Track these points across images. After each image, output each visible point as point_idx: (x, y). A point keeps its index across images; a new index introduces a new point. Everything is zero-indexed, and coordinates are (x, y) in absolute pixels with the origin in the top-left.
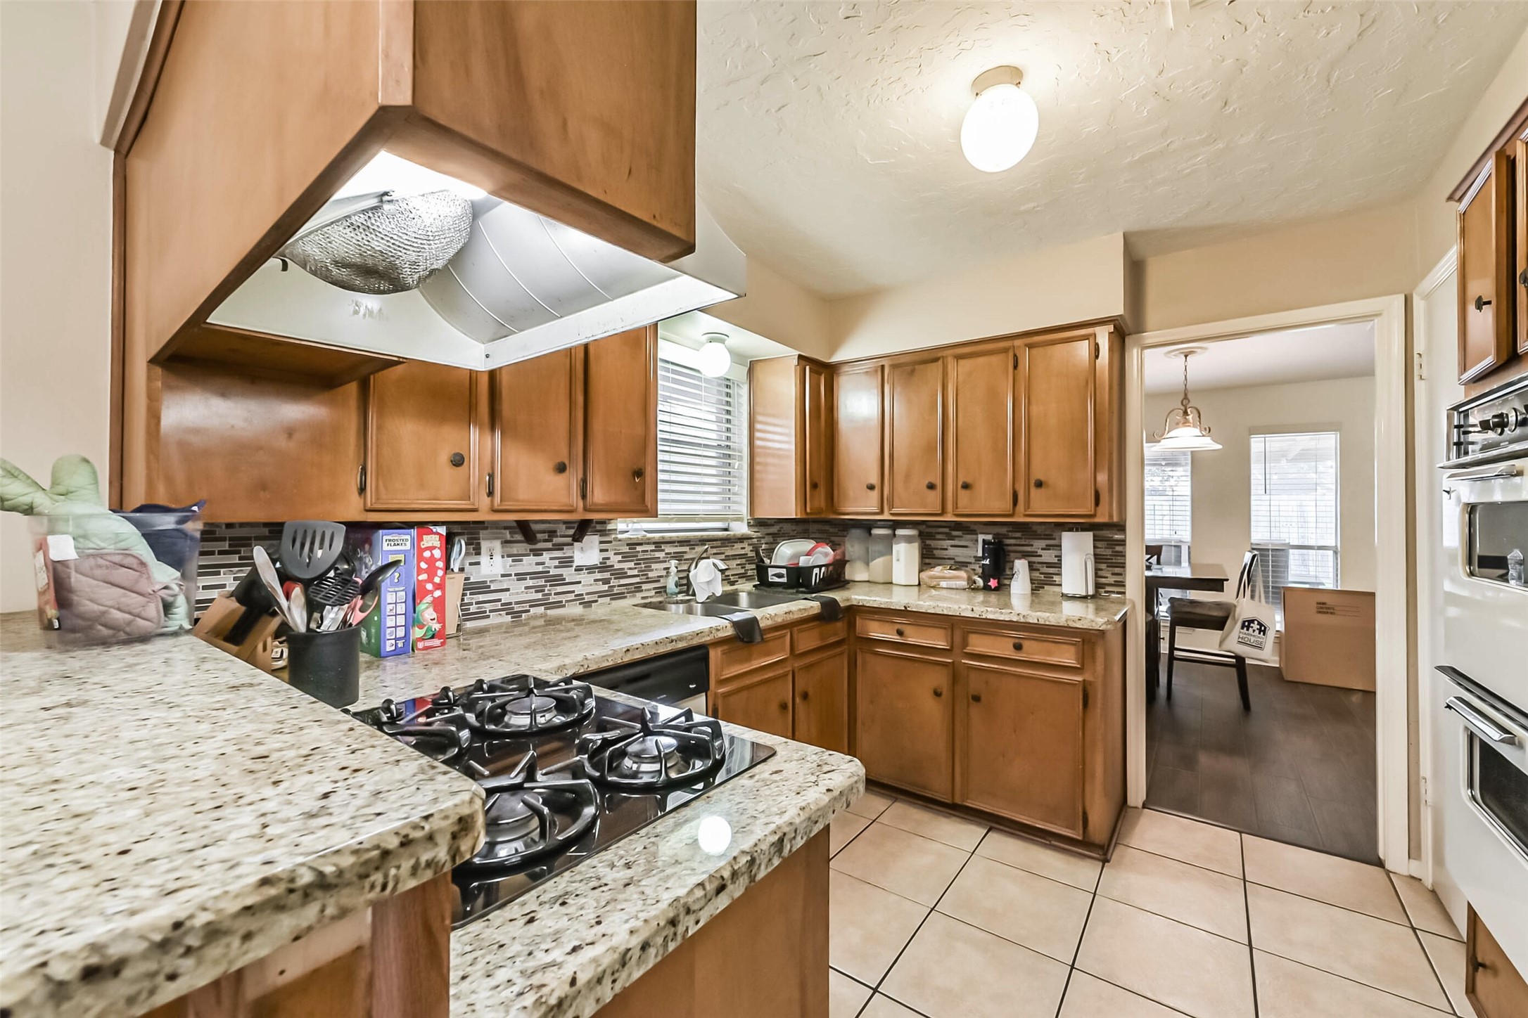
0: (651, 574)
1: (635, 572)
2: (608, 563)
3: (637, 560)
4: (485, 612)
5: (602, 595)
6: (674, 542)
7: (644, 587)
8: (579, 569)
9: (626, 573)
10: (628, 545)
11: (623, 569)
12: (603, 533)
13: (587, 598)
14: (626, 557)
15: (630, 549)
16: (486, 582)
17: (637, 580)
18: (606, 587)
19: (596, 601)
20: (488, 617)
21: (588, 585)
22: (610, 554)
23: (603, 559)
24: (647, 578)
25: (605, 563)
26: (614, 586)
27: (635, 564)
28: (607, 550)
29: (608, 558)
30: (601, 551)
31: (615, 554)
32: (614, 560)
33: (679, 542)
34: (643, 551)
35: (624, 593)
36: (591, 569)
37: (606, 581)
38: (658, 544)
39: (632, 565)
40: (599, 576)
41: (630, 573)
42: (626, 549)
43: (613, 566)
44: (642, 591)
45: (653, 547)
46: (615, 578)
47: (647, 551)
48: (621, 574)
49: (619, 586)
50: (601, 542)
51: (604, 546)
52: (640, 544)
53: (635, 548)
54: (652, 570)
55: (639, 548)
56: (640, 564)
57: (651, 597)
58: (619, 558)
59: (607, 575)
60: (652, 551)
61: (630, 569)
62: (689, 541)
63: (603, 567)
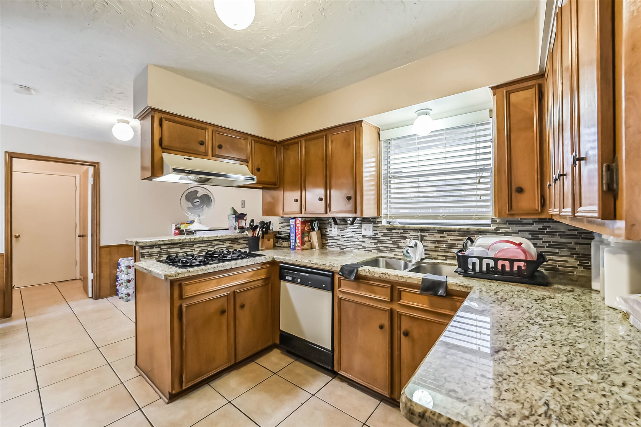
0: (400, 245)
1: (391, 242)
2: (377, 236)
3: (392, 236)
4: (333, 246)
5: (374, 249)
6: (417, 230)
7: (397, 250)
8: (364, 237)
9: (386, 241)
10: (387, 229)
11: (385, 240)
12: (374, 223)
13: (367, 249)
14: (385, 234)
15: (388, 231)
16: (333, 236)
17: (392, 246)
18: (375, 246)
19: (371, 251)
20: (334, 247)
21: (367, 244)
22: (378, 232)
23: (374, 234)
24: (398, 246)
25: (376, 236)
26: (380, 246)
27: (391, 238)
28: (376, 230)
29: (377, 234)
30: (374, 230)
31: (380, 232)
32: (380, 235)
33: (419, 230)
34: (395, 233)
35: (385, 250)
36: (369, 237)
37: (376, 244)
38: (405, 230)
39: (389, 238)
40: (372, 241)
41: (388, 242)
42: (386, 231)
43: (379, 237)
44: (395, 251)
45: (402, 231)
46: (380, 243)
47: (398, 233)
48: (384, 242)
49: (382, 247)
50: (374, 227)
51: (375, 228)
52: (395, 229)
53: (391, 231)
54: (402, 243)
55: (393, 231)
56: (394, 238)
57: (401, 256)
58: (382, 234)
59: (376, 241)
60: (400, 233)
61: (388, 240)
62: (429, 230)
63: (374, 237)
